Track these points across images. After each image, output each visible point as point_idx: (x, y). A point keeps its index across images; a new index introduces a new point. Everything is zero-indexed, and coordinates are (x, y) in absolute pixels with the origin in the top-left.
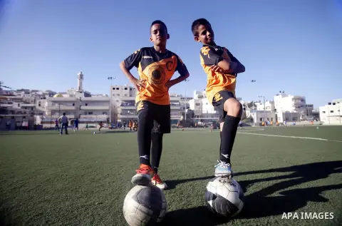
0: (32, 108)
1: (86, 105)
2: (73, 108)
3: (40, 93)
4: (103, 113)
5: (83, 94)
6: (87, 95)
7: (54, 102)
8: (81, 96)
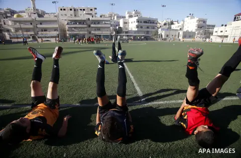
1: (41, 24)
2: (31, 26)
4: (55, 30)
5: (36, 15)
6: (40, 16)
7: (15, 22)
8: (35, 16)
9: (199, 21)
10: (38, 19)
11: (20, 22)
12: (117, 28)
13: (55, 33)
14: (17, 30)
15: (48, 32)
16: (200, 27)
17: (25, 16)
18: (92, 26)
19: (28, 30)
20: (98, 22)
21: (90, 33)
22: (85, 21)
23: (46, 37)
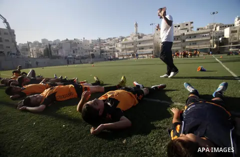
0: (114, 48)
1: (140, 44)
2: (132, 46)
3: (117, 39)
4: (150, 48)
5: (137, 37)
6: (140, 37)
7: (123, 44)
8: (136, 39)
10: (138, 40)
11: (126, 44)
12: (220, 39)
13: (150, 51)
14: (123, 50)
15: (144, 50)
17: (130, 39)
18: (187, 40)
19: (130, 49)
20: (195, 36)
22: (179, 36)
23: (142, 54)
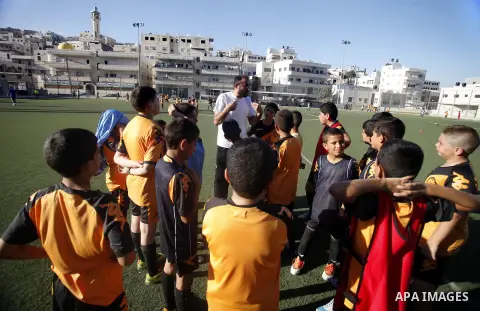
0: (29, 61)
1: (106, 63)
2: (88, 67)
4: (131, 76)
5: (99, 46)
6: (106, 48)
7: (59, 56)
8: (97, 49)
9: (410, 73)
10: (101, 53)
11: (67, 57)
12: (251, 78)
13: (132, 82)
14: (60, 71)
15: (116, 80)
16: (411, 86)
17: (78, 47)
18: (204, 71)
19: (79, 73)
20: (216, 66)
21: (198, 85)
22: (190, 62)
23: (112, 89)
